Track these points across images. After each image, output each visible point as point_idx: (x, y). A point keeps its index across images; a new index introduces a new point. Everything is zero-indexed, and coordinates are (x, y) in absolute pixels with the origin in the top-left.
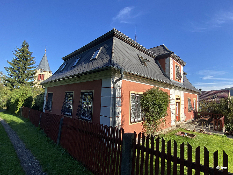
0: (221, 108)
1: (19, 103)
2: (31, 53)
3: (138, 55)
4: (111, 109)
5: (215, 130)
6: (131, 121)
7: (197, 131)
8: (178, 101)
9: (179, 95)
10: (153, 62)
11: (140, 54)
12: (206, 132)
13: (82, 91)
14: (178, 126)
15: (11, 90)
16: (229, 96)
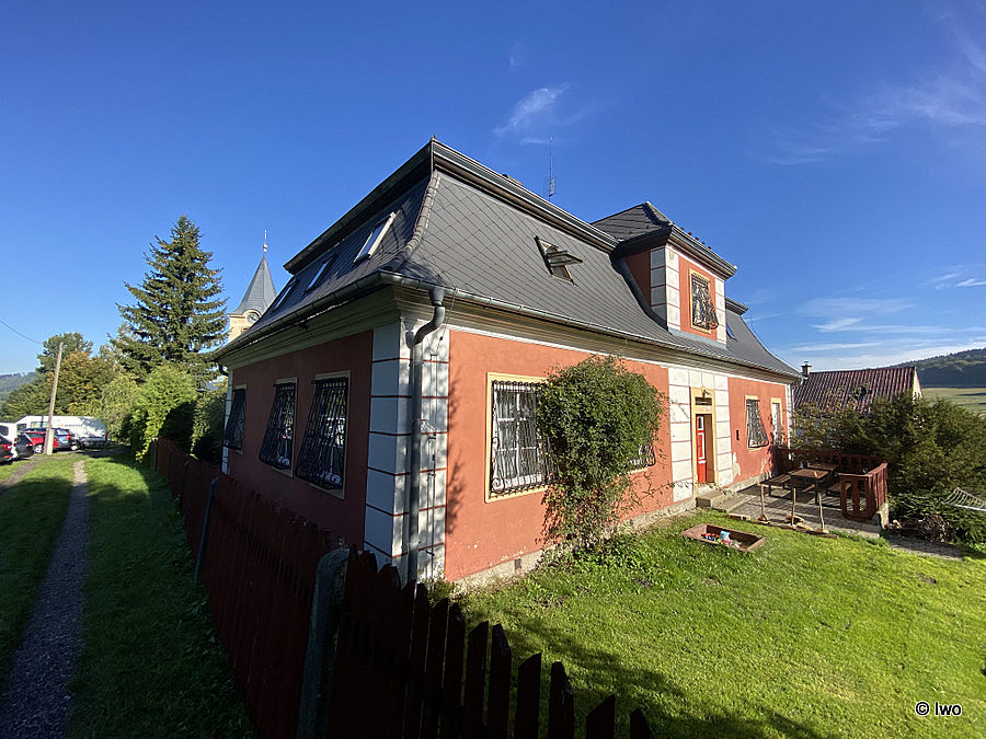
0: (877, 431)
1: (148, 424)
2: (204, 258)
3: (537, 239)
4: (398, 441)
5: (846, 515)
6: (491, 487)
7: (774, 521)
8: (704, 409)
9: (708, 387)
10: (604, 267)
11: (547, 236)
12: (809, 526)
13: (319, 377)
14: (702, 503)
15: (139, 381)
16: (916, 388)
